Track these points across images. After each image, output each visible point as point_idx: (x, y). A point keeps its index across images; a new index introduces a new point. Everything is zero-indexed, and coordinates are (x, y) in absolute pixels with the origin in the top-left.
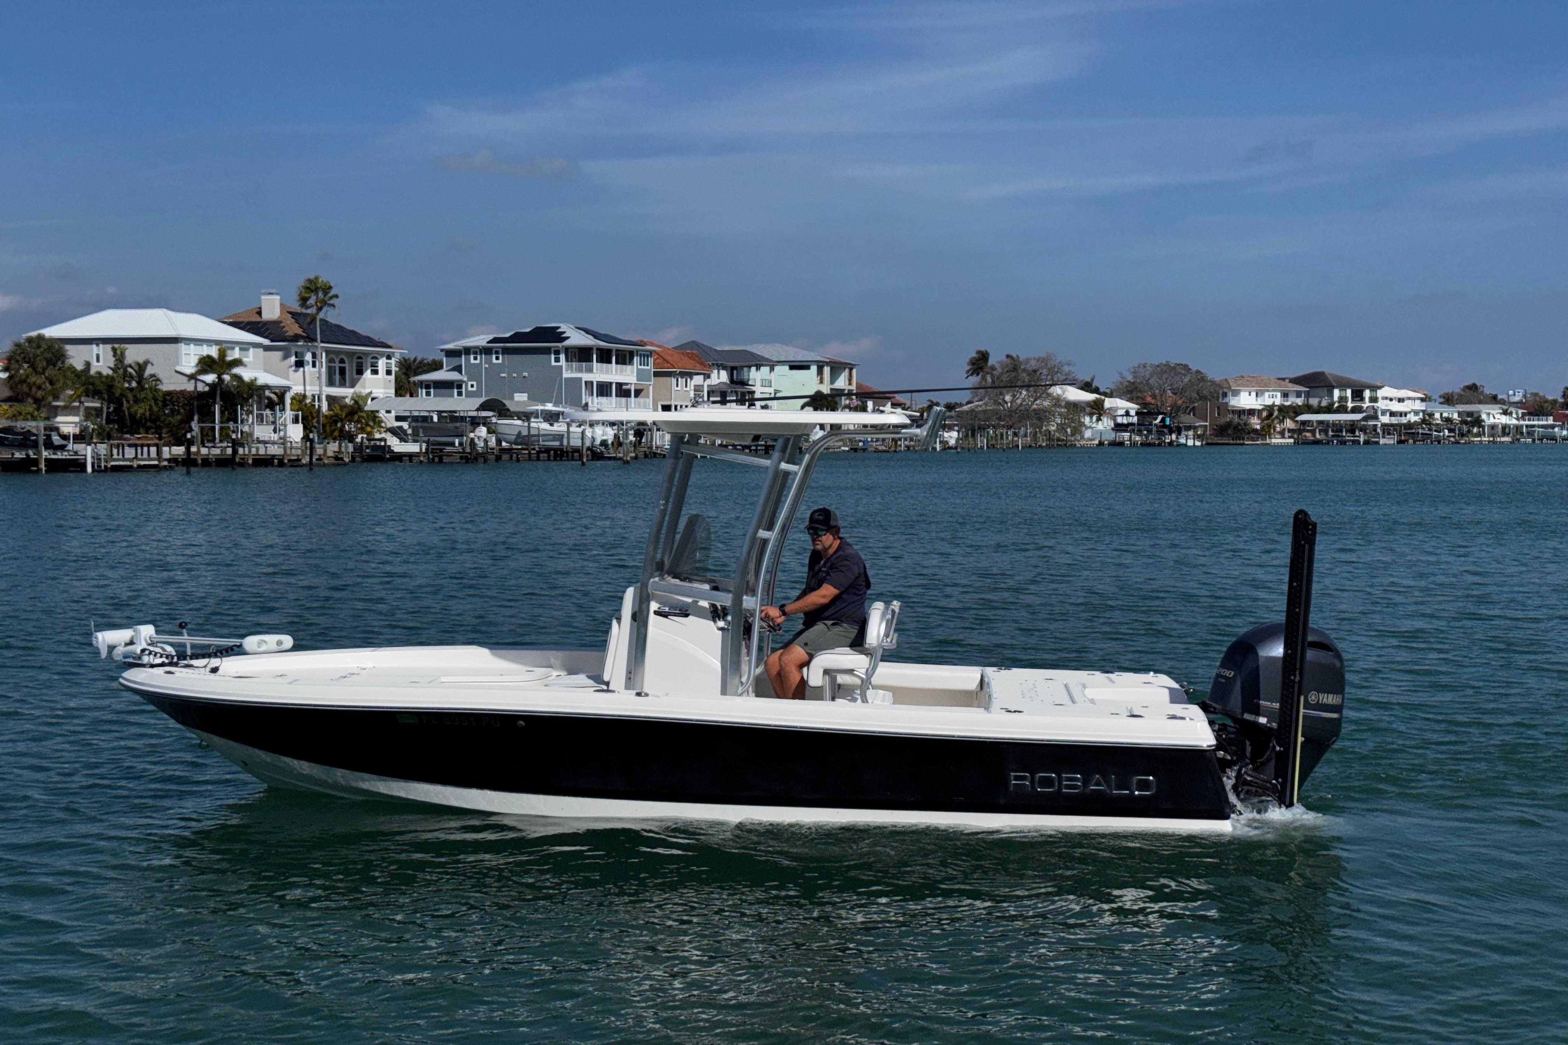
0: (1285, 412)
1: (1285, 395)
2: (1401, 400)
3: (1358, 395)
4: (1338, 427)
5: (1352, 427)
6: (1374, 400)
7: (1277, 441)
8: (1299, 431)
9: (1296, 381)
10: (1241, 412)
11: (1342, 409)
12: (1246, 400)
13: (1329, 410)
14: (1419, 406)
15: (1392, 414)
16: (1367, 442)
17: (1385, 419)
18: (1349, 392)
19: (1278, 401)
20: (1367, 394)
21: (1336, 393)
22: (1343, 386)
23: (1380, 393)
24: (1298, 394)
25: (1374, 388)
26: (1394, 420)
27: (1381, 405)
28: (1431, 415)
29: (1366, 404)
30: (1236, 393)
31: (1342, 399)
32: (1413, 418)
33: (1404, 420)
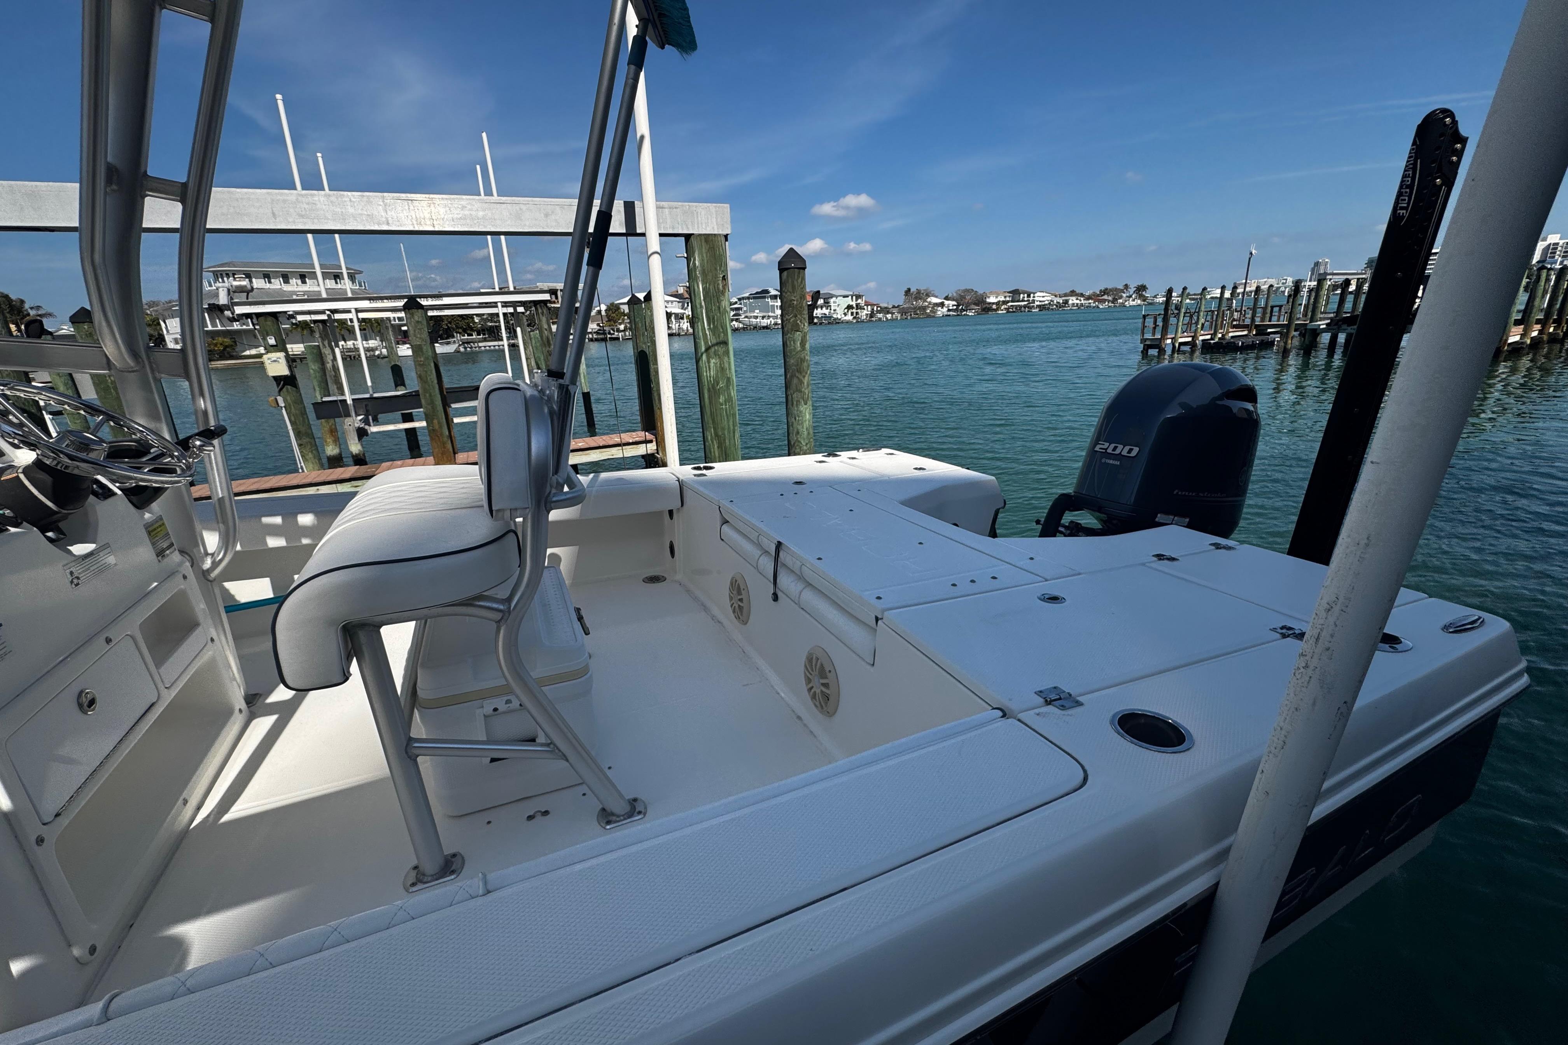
0: (1005, 303)
1: (1005, 297)
2: (1043, 297)
3: (1029, 296)
4: (1020, 307)
5: (1025, 306)
6: (1034, 297)
7: (1000, 312)
8: (1008, 309)
9: (1009, 292)
10: (990, 303)
11: (1023, 301)
12: (992, 299)
13: (1019, 301)
14: (1049, 298)
15: (1040, 301)
16: (1028, 311)
17: (1038, 303)
18: (1026, 295)
19: (1001, 300)
20: (1032, 295)
21: (1022, 296)
22: (1024, 294)
23: (1036, 295)
24: (1010, 296)
25: (1034, 293)
26: (1041, 303)
27: (1036, 299)
28: (1053, 301)
29: (1031, 299)
30: (989, 297)
31: (1024, 297)
32: (1047, 302)
33: (1043, 303)
